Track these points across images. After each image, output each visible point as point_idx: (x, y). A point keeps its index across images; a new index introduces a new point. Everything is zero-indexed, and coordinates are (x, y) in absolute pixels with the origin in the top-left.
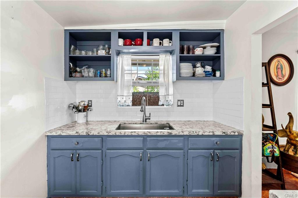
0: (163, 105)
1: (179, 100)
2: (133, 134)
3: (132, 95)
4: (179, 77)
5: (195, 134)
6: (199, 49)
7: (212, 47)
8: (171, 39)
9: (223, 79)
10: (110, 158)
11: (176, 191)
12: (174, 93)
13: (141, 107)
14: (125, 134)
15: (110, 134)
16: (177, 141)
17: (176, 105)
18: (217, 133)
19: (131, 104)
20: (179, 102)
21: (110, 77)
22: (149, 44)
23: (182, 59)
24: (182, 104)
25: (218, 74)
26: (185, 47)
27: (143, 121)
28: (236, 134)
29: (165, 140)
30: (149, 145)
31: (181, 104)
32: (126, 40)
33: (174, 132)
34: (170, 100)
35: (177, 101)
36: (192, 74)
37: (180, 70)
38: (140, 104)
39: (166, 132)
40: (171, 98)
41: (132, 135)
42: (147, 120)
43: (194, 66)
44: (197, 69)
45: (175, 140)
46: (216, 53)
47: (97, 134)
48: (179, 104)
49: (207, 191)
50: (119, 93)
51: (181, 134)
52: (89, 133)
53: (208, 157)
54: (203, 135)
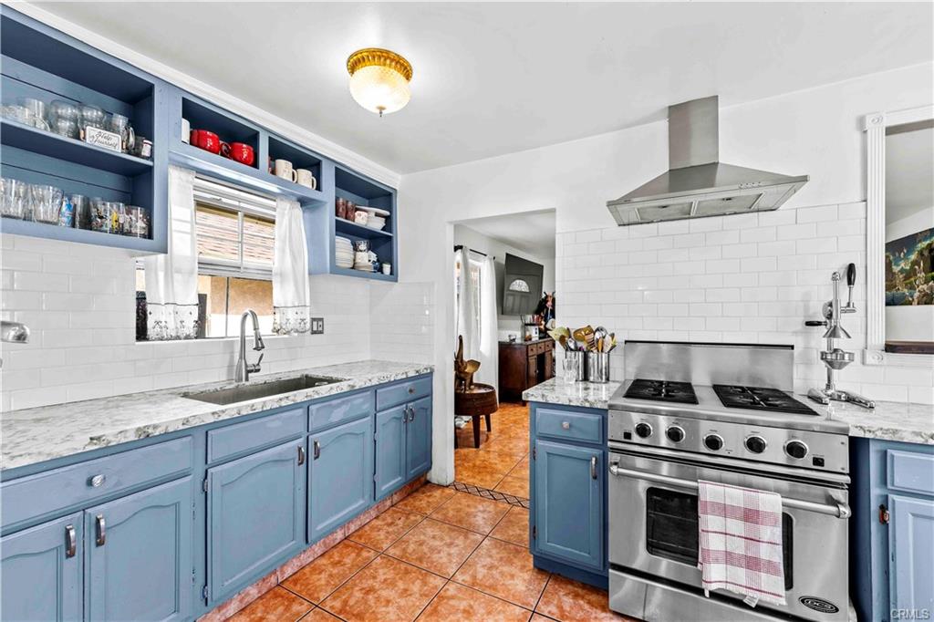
1: (313, 320)
3: (197, 302)
4: (334, 265)
6: (361, 213)
8: (316, 174)
9: (396, 280)
10: (223, 486)
11: (360, 502)
14: (265, 409)
15: (224, 417)
16: (361, 400)
17: (309, 331)
18: (410, 375)
20: (315, 323)
21: (148, 237)
24: (320, 329)
25: (387, 268)
29: (343, 403)
32: (204, 132)
33: (358, 384)
35: (310, 321)
36: (352, 264)
39: (345, 386)
41: (281, 407)
42: (250, 375)
43: (356, 249)
44: (359, 254)
45: (358, 400)
46: (385, 230)
47: (181, 427)
48: (315, 328)
49: (400, 478)
51: (368, 384)
52: (150, 431)
53: (401, 418)
54: (395, 380)
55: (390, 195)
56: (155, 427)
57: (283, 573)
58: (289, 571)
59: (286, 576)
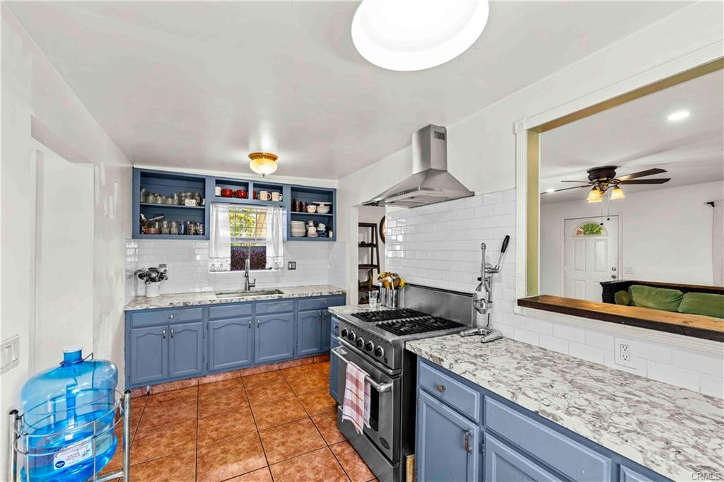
0: (271, 268)
1: (290, 262)
2: (241, 300)
3: (230, 256)
4: (290, 237)
5: (305, 296)
6: (311, 207)
7: (325, 205)
8: (281, 193)
9: (335, 240)
10: (214, 329)
11: (287, 354)
12: (284, 254)
13: (244, 272)
14: (232, 302)
15: (214, 303)
16: (287, 304)
17: (287, 268)
18: (323, 294)
19: (229, 268)
20: (290, 264)
21: (203, 234)
22: (255, 198)
23: (294, 217)
24: (294, 267)
25: (331, 234)
26: (297, 203)
27: (246, 289)
28: (341, 293)
30: (258, 311)
31: (292, 266)
33: (284, 296)
34: (280, 263)
35: (287, 263)
36: (304, 234)
37: (291, 229)
38: (242, 267)
39: (276, 296)
40: (280, 260)
41: (240, 302)
43: (307, 225)
44: (310, 228)
45: (285, 304)
46: (328, 213)
47: (198, 304)
48: (290, 267)
49: (315, 349)
50: (213, 254)
51: (292, 297)
52: (188, 304)
53: (316, 317)
54: (311, 296)
55: (332, 192)
57: (244, 373)
58: (247, 373)
59: (245, 375)
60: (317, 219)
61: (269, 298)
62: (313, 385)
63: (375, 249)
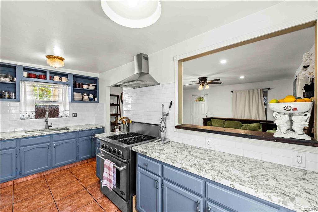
0: (62, 117)
1: (73, 113)
2: (43, 135)
3: (35, 111)
4: (73, 100)
5: (82, 130)
6: (85, 86)
7: (93, 85)
8: (67, 78)
9: (98, 102)
10: (24, 152)
12: (70, 109)
13: (45, 119)
15: (24, 137)
16: (72, 135)
17: (72, 116)
18: (93, 128)
19: (34, 117)
21: (15, 98)
22: (51, 79)
23: (75, 91)
25: (96, 99)
26: (77, 83)
27: (46, 128)
28: (102, 127)
29: (65, 135)
30: (54, 139)
31: (75, 115)
33: (70, 131)
34: (67, 114)
36: (81, 99)
37: (74, 96)
38: (44, 117)
39: (65, 131)
40: (68, 112)
42: (49, 127)
43: (83, 94)
44: (84, 96)
45: (71, 134)
46: (95, 89)
47: (12, 138)
49: (88, 155)
50: (23, 110)
51: (75, 131)
52: (4, 139)
53: (89, 140)
54: (86, 130)
55: (96, 79)
56: (5, 138)
57: (46, 173)
58: (48, 173)
60: (88, 92)
61: (60, 132)
62: (87, 173)
63: (118, 107)
